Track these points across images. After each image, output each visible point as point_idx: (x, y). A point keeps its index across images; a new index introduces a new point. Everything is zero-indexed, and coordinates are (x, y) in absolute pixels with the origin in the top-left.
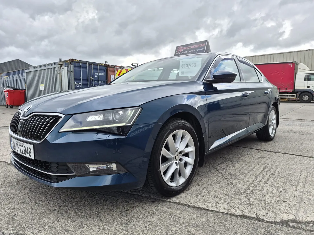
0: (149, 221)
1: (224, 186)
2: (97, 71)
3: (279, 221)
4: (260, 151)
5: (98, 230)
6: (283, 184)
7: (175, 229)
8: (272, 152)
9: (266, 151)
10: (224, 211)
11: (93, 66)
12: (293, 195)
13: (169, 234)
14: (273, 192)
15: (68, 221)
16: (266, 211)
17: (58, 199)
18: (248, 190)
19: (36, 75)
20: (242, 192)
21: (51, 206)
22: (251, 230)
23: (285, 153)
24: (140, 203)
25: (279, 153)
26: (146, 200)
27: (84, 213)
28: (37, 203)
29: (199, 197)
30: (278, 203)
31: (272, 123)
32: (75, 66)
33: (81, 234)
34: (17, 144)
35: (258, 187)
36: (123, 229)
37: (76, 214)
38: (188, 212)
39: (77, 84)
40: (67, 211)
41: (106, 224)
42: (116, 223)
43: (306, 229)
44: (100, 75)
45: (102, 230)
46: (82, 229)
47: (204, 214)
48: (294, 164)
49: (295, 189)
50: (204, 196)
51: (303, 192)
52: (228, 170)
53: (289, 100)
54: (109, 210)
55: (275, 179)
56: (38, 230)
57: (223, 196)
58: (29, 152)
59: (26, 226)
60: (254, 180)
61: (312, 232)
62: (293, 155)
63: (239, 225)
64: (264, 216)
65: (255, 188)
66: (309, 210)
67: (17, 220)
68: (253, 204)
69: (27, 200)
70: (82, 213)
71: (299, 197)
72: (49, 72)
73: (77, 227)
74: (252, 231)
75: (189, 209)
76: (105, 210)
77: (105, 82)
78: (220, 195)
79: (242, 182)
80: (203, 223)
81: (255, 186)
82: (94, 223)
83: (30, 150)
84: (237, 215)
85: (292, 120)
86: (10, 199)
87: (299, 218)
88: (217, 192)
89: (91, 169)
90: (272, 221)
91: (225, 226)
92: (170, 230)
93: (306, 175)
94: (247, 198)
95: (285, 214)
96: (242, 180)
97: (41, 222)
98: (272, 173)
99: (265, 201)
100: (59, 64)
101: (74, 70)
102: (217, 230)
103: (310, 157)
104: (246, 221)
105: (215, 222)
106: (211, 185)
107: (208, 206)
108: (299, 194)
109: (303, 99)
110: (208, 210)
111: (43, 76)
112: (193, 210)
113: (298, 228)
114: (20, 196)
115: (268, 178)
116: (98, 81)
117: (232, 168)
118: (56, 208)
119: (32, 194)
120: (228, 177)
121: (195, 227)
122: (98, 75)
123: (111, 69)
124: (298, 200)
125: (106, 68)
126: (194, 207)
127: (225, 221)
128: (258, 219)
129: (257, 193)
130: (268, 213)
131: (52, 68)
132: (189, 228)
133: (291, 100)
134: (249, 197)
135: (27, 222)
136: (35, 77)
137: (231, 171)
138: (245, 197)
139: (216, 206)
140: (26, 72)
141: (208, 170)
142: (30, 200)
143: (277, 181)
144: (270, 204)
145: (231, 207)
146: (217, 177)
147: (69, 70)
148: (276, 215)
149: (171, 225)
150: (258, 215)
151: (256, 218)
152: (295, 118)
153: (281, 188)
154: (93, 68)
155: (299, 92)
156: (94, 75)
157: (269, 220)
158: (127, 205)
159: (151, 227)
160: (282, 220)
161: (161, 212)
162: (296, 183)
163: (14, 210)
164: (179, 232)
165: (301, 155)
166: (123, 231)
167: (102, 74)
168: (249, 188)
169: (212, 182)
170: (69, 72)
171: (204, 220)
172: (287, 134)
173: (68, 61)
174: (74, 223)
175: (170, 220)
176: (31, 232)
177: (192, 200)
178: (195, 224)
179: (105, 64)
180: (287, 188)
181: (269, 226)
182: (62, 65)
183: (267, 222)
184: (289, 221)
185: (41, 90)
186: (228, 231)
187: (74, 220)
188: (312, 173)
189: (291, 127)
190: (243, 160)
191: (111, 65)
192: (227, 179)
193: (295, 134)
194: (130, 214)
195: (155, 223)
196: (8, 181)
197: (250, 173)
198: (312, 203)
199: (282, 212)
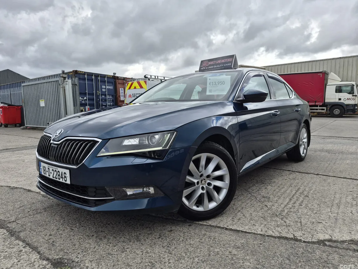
0: (189, 243)
1: (258, 209)
2: (104, 84)
3: (316, 241)
4: (291, 172)
5: (142, 253)
6: (318, 206)
7: (216, 250)
8: (304, 173)
9: (298, 172)
10: (261, 233)
11: (99, 78)
12: (328, 216)
13: (211, 255)
14: (308, 214)
15: (109, 246)
16: (303, 232)
17: (92, 225)
18: (283, 212)
19: (34, 89)
20: (277, 214)
21: (87, 232)
22: (289, 250)
23: (317, 175)
24: (177, 227)
25: (312, 174)
26: (182, 224)
27: (123, 237)
28: (73, 230)
29: (235, 220)
30: (313, 224)
31: (303, 142)
32: (80, 79)
33: (125, 257)
34: (48, 169)
35: (293, 209)
36: (166, 252)
37: (115, 239)
38: (227, 234)
39: (82, 99)
40: (106, 236)
41: (148, 247)
42: (157, 246)
43: (342, 248)
44: (107, 88)
45: (145, 253)
46: (125, 253)
47: (243, 236)
48: (327, 186)
49: (330, 210)
50: (240, 218)
51: (338, 213)
52: (261, 193)
53: (318, 115)
54: (148, 234)
55: (309, 201)
56: (82, 255)
57: (259, 219)
58: (63, 177)
59: (69, 251)
60: (288, 203)
61: (347, 250)
62: (326, 176)
63: (278, 245)
64: (301, 236)
65: (289, 210)
66: (344, 230)
67: (57, 246)
68: (289, 226)
69: (61, 227)
70: (121, 237)
71: (334, 218)
72: (50, 86)
73: (120, 251)
74: (291, 251)
75: (227, 232)
76: (144, 234)
77: (114, 96)
78: (256, 218)
79: (276, 204)
80: (243, 244)
81: (289, 208)
82: (136, 247)
83: (65, 174)
84: (275, 236)
85: (323, 137)
86: (43, 226)
87: (335, 238)
88: (252, 215)
89: (129, 193)
90: (309, 241)
91: (264, 247)
92: (212, 251)
93: (340, 197)
94: (283, 220)
95: (321, 235)
96: (276, 202)
97: (82, 247)
98: (306, 195)
99: (301, 222)
100: (62, 77)
101: (79, 83)
102: (257, 251)
103: (343, 178)
104: (284, 242)
105: (254, 243)
106: (246, 208)
107: (246, 228)
108: (334, 215)
109: (334, 113)
110: (246, 232)
111: (44, 91)
112: (231, 233)
113: (334, 247)
114: (53, 223)
115: (302, 200)
116: (105, 95)
117: (264, 191)
118: (93, 234)
119: (64, 220)
120: (262, 200)
121: (236, 248)
122: (106, 88)
123: (120, 81)
124: (333, 221)
125: (114, 80)
126: (231, 230)
127: (264, 242)
128: (296, 240)
129: (292, 215)
130: (305, 234)
131: (53, 81)
132: (230, 249)
133: (321, 115)
134: (285, 219)
135: (68, 248)
136: (33, 91)
137: (263, 194)
138: (281, 219)
139: (253, 229)
140: (23, 86)
141: (240, 193)
142: (64, 227)
143: (312, 203)
144: (306, 225)
145: (268, 229)
146: (250, 200)
147: (74, 84)
148: (313, 236)
149: (212, 247)
150: (295, 235)
151: (294, 238)
152: (327, 135)
153: (316, 210)
154: (99, 80)
155: (330, 105)
156: (102, 88)
157: (305, 240)
158: (164, 230)
159: (193, 249)
160: (319, 240)
161: (200, 235)
162: (330, 205)
163: (51, 237)
164: (221, 253)
165: (334, 176)
166: (166, 254)
167: (110, 87)
168: (284, 210)
169: (246, 205)
170: (74, 85)
171: (243, 241)
172: (318, 153)
173: (71, 72)
174: (116, 248)
175: (210, 242)
176: (76, 256)
177: (229, 223)
178: (235, 245)
179: (113, 76)
180: (322, 209)
181: (306, 246)
182: (66, 77)
183: (304, 242)
184: (325, 241)
185: (41, 106)
186: (268, 251)
187: (115, 245)
188: (345, 194)
189: (322, 145)
190: (275, 182)
191: (120, 77)
192: (261, 202)
193: (327, 154)
194: (170, 237)
195: (196, 245)
196: (33, 208)
197: (284, 195)
198: (346, 223)
199: (318, 233)
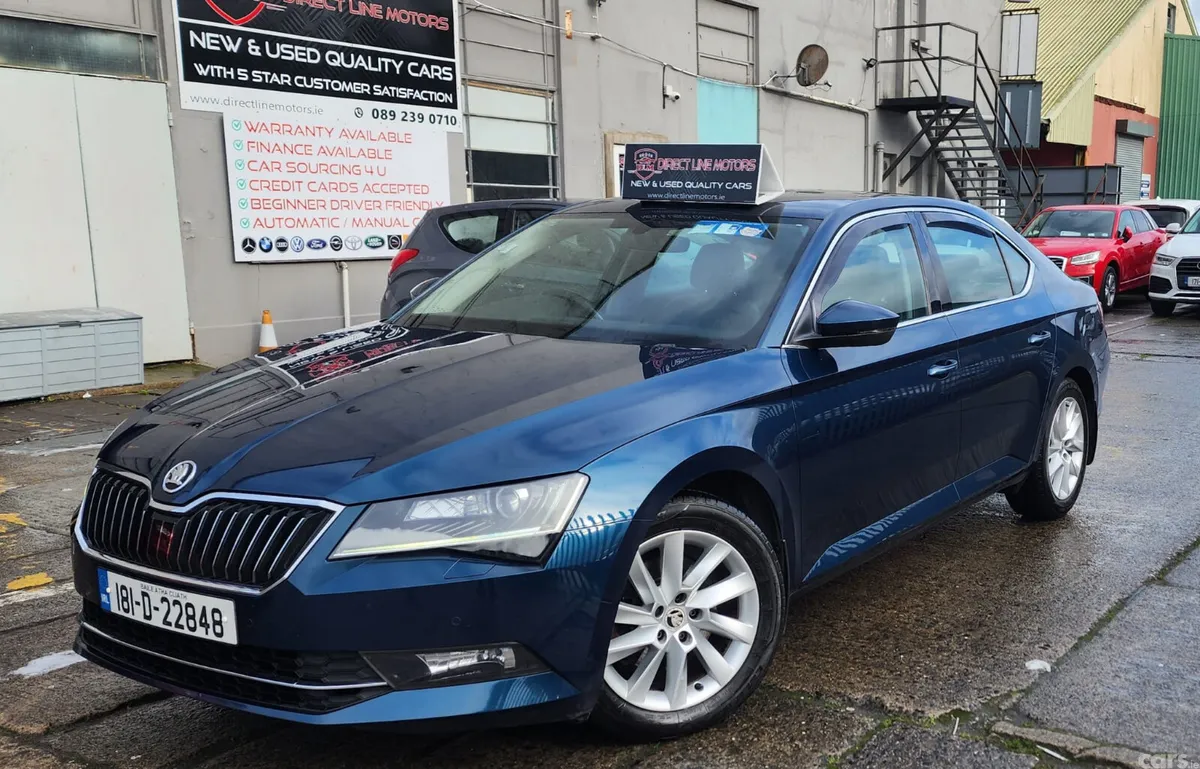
34: (144, 594)
83: (217, 615)
89: (434, 670)
